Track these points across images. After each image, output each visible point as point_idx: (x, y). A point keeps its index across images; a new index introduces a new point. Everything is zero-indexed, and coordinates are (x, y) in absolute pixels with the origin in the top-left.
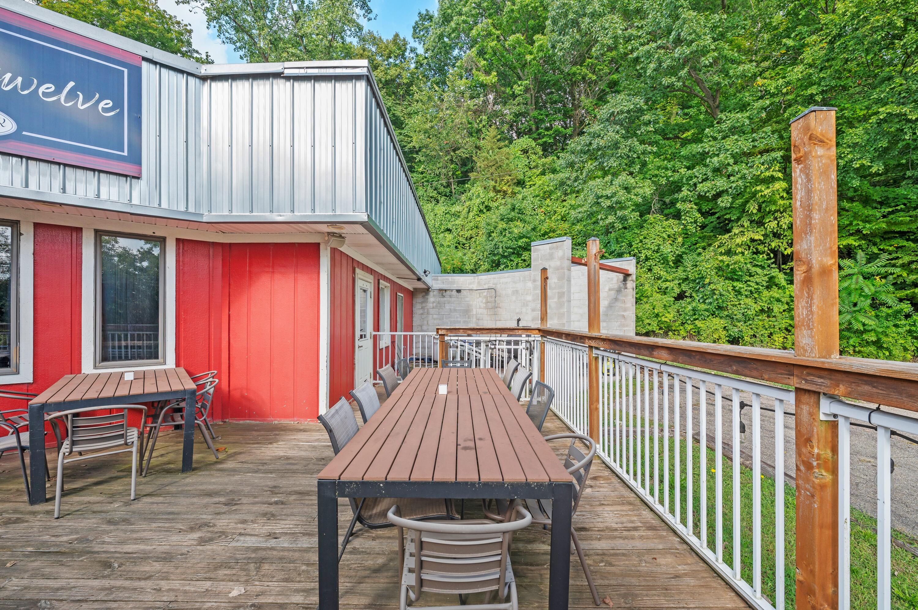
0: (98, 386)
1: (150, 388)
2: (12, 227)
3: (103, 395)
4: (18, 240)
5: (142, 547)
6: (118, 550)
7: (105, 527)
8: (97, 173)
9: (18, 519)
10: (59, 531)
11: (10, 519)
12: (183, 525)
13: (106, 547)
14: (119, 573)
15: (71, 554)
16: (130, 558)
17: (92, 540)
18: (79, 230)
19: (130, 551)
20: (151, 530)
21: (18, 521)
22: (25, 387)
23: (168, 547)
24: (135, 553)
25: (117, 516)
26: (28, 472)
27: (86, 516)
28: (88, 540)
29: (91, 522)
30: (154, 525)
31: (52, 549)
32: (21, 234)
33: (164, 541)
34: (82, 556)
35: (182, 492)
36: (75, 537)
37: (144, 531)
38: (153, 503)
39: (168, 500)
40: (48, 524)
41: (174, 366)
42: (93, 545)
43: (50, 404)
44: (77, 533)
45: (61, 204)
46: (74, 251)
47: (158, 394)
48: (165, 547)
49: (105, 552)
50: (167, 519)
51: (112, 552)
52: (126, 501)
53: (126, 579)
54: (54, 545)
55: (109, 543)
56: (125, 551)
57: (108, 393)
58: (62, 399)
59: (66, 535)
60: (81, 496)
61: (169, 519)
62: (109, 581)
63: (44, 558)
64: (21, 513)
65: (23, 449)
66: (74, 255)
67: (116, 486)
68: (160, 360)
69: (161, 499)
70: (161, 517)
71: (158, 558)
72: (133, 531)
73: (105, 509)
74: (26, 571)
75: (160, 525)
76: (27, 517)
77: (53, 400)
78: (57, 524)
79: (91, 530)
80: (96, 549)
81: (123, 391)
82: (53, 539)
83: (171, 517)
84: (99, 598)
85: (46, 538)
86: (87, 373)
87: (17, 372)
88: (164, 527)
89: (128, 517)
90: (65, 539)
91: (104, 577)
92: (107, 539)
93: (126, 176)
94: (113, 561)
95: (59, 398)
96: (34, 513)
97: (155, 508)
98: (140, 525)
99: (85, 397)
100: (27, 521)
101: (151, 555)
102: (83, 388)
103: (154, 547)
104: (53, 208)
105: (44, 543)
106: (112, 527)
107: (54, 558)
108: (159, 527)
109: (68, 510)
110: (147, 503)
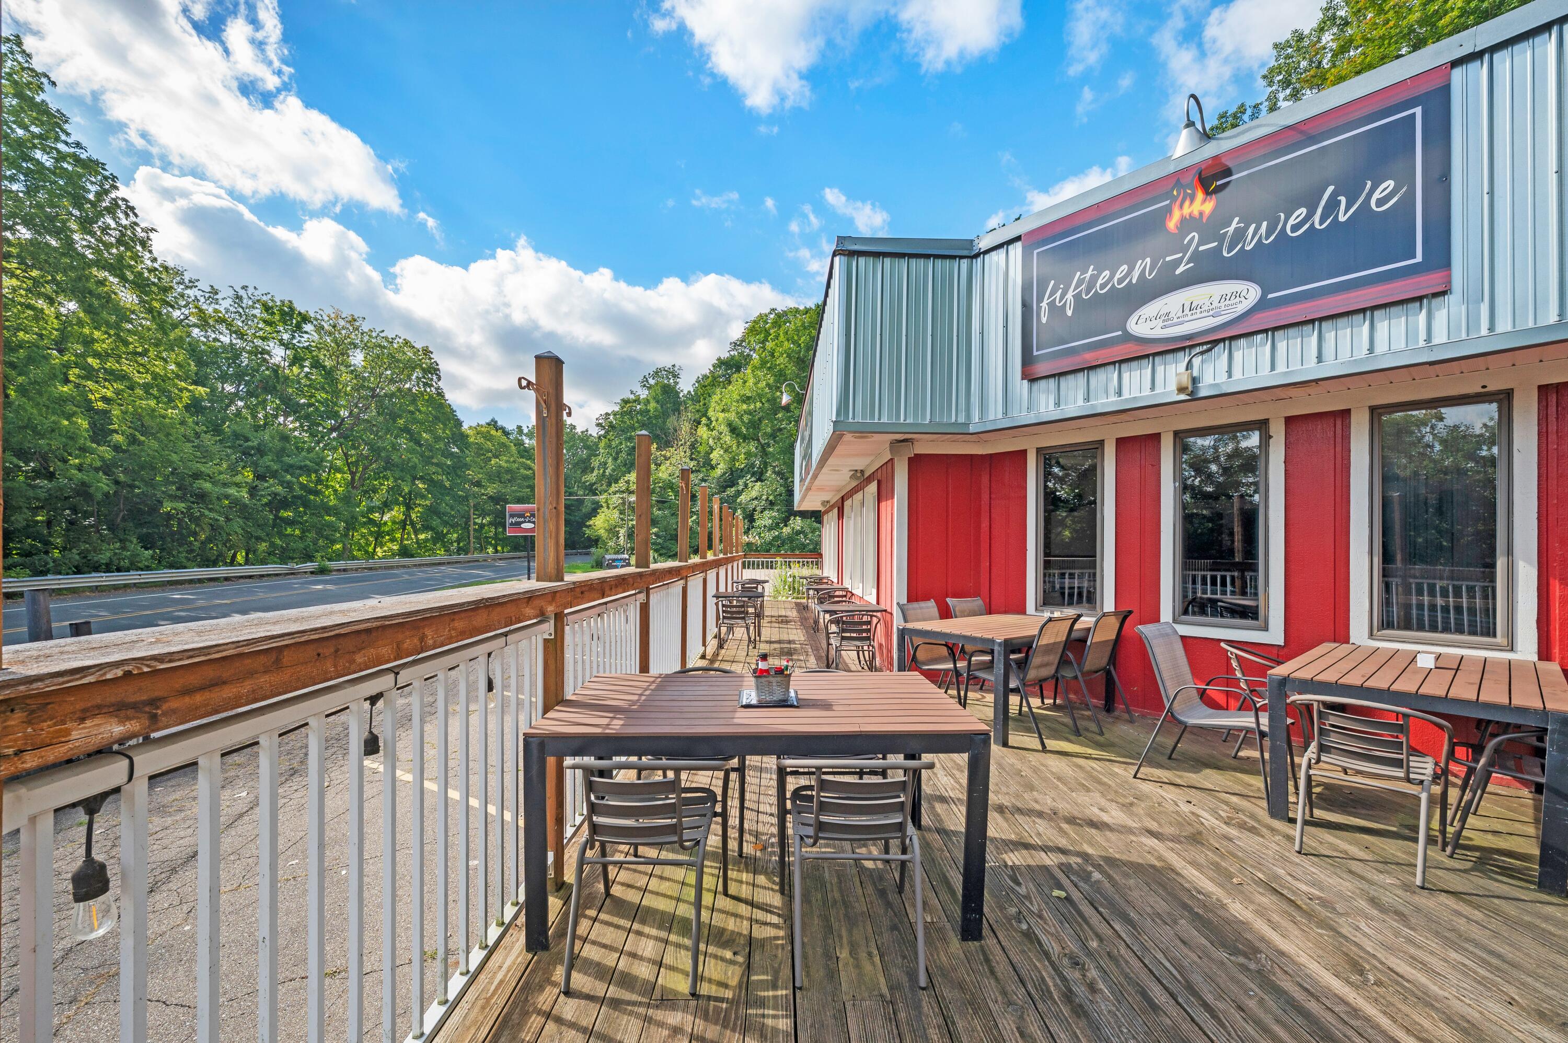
0: (1367, 668)
1: (1464, 690)
2: (1260, 429)
3: (1370, 684)
4: (1267, 445)
5: (1422, 979)
6: (1379, 955)
7: (1363, 904)
8: (1368, 313)
9: (1253, 827)
10: (1298, 872)
11: (1245, 823)
12: (1521, 996)
13: (1359, 938)
14: (1374, 995)
15: (1309, 915)
16: (1398, 983)
17: (1342, 914)
18: (1346, 413)
19: (1399, 970)
20: (1446, 961)
21: (1252, 830)
22: (1275, 651)
23: (1477, 1015)
24: (1408, 981)
25: (1387, 898)
26: (1268, 769)
27: (1338, 871)
28: (1335, 909)
29: (1346, 885)
30: (1454, 955)
31: (1285, 892)
32: (1270, 437)
33: (1471, 999)
34: (1322, 928)
35: (1530, 926)
36: (1317, 893)
37: (1432, 953)
38: (1459, 914)
39: (1494, 924)
40: (1287, 854)
41: (1535, 658)
42: (1340, 921)
43: (1294, 680)
44: (1321, 889)
45: (1317, 381)
46: (1339, 449)
47: (1508, 708)
48: (1470, 1010)
49: (1356, 944)
50: (1484, 961)
51: (1368, 953)
52: (1408, 883)
53: (1385, 1013)
54: (1289, 889)
55: (1365, 935)
56: (1391, 965)
57: (1380, 682)
58: (1309, 677)
59: (1306, 884)
60: (1336, 837)
61: (1490, 964)
62: (1356, 995)
63: (1274, 898)
64: (1258, 821)
65: (1263, 735)
66: (1339, 456)
67: (1393, 848)
68: (1500, 639)
69: (1478, 915)
70: (1471, 949)
71: (1450, 1018)
72: (1410, 941)
73: (1369, 875)
74: (1252, 902)
75: (1467, 962)
76: (1264, 831)
77: (1298, 675)
78: (1297, 860)
79: (1340, 895)
80: (1344, 931)
81: (1406, 685)
82: (1289, 878)
83: (1494, 961)
84: (1336, 1010)
85: (1281, 872)
86: (1358, 643)
87: (1266, 628)
88: (1475, 972)
89: (1406, 912)
90: (1304, 887)
91: (1348, 982)
92: (1362, 925)
93: (1420, 299)
94: (1368, 967)
95: (1305, 674)
96: (1272, 830)
97: (1461, 924)
98: (1427, 938)
99: (1342, 681)
100: (1263, 836)
101: (1437, 1005)
102: (1345, 666)
103: (1446, 994)
104: (1309, 390)
105: (1277, 877)
106: (1375, 912)
107: (1285, 906)
108: (1465, 965)
109: (1315, 849)
110: (1447, 906)
